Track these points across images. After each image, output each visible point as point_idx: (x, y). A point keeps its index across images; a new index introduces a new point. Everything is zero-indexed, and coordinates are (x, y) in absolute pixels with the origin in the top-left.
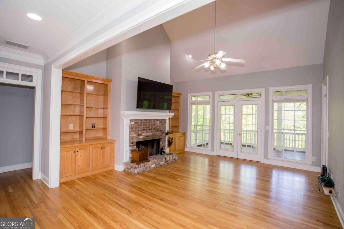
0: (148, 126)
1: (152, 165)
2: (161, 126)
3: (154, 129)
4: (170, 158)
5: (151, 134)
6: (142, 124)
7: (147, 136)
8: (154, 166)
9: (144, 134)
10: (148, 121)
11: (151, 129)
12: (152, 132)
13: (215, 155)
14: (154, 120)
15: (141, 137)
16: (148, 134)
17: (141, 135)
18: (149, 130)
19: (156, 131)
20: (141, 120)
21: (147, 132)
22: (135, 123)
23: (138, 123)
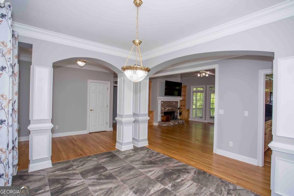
0: (169, 104)
1: (172, 123)
2: (175, 105)
3: (172, 106)
4: (180, 121)
5: (171, 108)
6: (167, 103)
7: (169, 109)
8: (172, 124)
9: (167, 108)
10: (169, 102)
11: (171, 106)
12: (171, 107)
13: (207, 122)
14: (172, 101)
15: (166, 110)
16: (169, 108)
17: (166, 109)
18: (170, 106)
19: (173, 107)
20: (166, 101)
21: (169, 107)
22: (163, 103)
23: (164, 102)
